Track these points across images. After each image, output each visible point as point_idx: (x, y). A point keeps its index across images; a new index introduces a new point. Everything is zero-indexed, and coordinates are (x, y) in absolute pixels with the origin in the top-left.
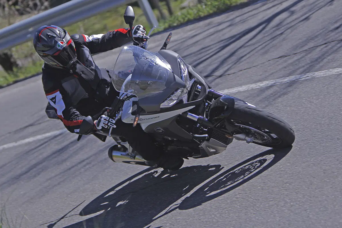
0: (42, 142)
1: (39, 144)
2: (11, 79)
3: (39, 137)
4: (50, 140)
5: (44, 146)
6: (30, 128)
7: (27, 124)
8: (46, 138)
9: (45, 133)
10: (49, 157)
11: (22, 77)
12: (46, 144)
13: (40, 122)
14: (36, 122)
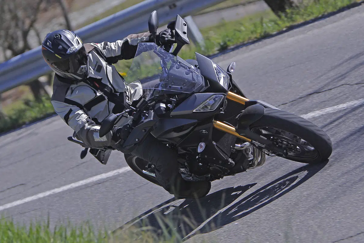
0: (334, 117)
1: (329, 121)
2: (284, 24)
3: (329, 110)
4: (345, 114)
5: (336, 123)
6: (315, 95)
7: (310, 91)
8: (340, 111)
9: (337, 104)
10: (345, 139)
11: (300, 20)
12: (340, 120)
13: (330, 87)
14: (323, 88)
